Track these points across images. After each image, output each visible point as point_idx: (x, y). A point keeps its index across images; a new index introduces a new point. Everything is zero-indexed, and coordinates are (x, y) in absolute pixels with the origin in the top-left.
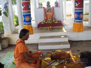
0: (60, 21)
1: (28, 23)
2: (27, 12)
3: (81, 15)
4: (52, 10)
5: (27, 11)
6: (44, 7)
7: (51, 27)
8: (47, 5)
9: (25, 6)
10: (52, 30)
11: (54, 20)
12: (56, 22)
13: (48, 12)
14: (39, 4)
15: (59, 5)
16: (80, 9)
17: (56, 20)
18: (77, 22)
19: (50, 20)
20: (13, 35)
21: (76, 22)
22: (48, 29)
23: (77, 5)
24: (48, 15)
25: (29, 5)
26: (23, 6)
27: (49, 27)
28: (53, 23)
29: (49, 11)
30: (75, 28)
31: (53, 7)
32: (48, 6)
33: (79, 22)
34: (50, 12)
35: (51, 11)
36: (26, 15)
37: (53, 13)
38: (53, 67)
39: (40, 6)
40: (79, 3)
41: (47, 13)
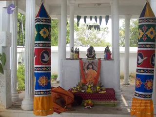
0: (113, 90)
3: (148, 81)
4: (97, 65)
7: (90, 101)
8: (87, 55)
10: (92, 108)
11: (98, 88)
12: (103, 92)
15: (111, 56)
16: (147, 70)
17: (104, 88)
18: (140, 96)
19: (89, 86)
21: (137, 95)
22: (85, 105)
23: (141, 61)
24: (87, 74)
27: (86, 101)
28: (97, 92)
29: (91, 67)
31: (99, 59)
32: (88, 57)
33: (145, 96)
34: (91, 69)
35: (94, 67)
37: (99, 73)
39: (73, 55)
40: (145, 58)
41: (86, 71)
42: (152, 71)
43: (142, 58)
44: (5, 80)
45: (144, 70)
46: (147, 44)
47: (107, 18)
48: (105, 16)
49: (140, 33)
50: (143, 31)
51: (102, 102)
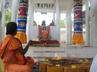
1: (22, 30)
2: (23, 18)
3: (80, 25)
4: (48, 28)
5: (23, 16)
6: (39, 25)
7: (46, 44)
9: (21, 11)
11: (49, 38)
13: (43, 30)
14: (34, 22)
16: (80, 20)
18: (77, 33)
19: (45, 37)
21: (76, 33)
22: (43, 45)
23: (76, 15)
24: (43, 33)
25: (26, 11)
26: (20, 11)
27: (44, 44)
28: (49, 40)
30: (75, 40)
33: (79, 33)
35: (46, 29)
36: (22, 21)
38: (56, 65)
40: (79, 14)
42: (82, 20)
43: (77, 14)
45: (78, 20)
46: (79, 7)
49: (75, 3)
50: (77, 1)
51: (52, 45)
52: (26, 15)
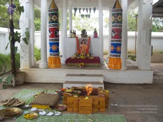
0: (98, 57)
2: (54, 40)
3: (118, 47)
4: (88, 41)
5: (54, 38)
6: (77, 37)
7: (83, 64)
9: (52, 32)
10: (84, 67)
11: (88, 55)
12: (91, 58)
13: (82, 43)
16: (117, 40)
19: (83, 54)
20: (31, 69)
21: (112, 55)
23: (114, 35)
24: (81, 47)
26: (50, 33)
27: (81, 64)
28: (88, 58)
29: (84, 42)
30: (111, 64)
31: (90, 37)
32: (82, 36)
33: (116, 56)
36: (53, 44)
39: (72, 35)
40: (116, 33)
41: (81, 45)
42: (120, 41)
43: (114, 33)
44: (28, 49)
45: (115, 40)
46: (117, 25)
47: (95, 9)
48: (93, 8)
49: (113, 18)
50: (115, 17)
52: (58, 36)
